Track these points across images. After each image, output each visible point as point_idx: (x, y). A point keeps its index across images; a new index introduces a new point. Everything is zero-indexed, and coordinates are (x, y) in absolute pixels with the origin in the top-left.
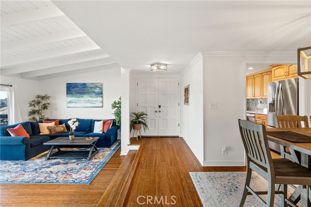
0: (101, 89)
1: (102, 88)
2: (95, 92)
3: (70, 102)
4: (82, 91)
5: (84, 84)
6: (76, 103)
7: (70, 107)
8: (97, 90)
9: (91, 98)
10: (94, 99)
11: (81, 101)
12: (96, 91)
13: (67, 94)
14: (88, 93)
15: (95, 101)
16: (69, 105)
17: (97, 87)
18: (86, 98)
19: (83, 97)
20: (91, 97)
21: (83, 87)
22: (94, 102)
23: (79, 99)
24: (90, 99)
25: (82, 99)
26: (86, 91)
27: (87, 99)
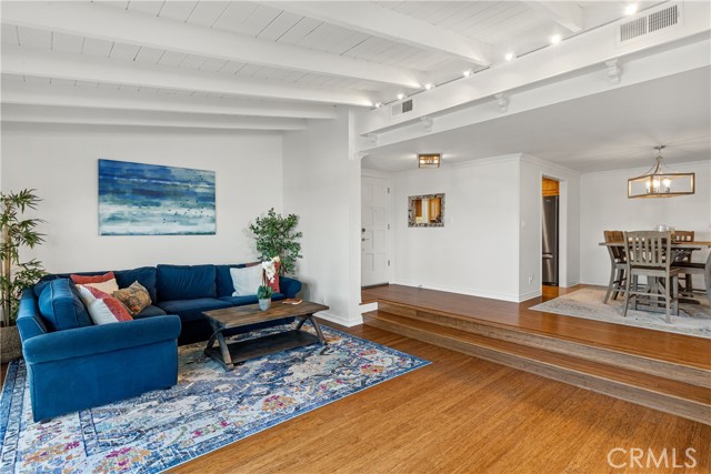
0: (212, 185)
1: (214, 184)
2: (195, 194)
3: (113, 219)
4: (154, 188)
5: (164, 169)
6: (133, 221)
7: (114, 234)
8: (201, 189)
9: (186, 210)
10: (193, 212)
11: (153, 215)
12: (198, 190)
13: (102, 191)
14: (175, 195)
15: (194, 217)
16: (108, 228)
17: (200, 180)
18: (169, 207)
19: (158, 205)
20: (184, 206)
21: (157, 176)
22: (192, 221)
23: (144, 210)
24: (182, 211)
25: (153, 210)
26: (168, 189)
27: (173, 212)
